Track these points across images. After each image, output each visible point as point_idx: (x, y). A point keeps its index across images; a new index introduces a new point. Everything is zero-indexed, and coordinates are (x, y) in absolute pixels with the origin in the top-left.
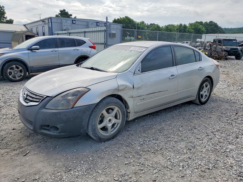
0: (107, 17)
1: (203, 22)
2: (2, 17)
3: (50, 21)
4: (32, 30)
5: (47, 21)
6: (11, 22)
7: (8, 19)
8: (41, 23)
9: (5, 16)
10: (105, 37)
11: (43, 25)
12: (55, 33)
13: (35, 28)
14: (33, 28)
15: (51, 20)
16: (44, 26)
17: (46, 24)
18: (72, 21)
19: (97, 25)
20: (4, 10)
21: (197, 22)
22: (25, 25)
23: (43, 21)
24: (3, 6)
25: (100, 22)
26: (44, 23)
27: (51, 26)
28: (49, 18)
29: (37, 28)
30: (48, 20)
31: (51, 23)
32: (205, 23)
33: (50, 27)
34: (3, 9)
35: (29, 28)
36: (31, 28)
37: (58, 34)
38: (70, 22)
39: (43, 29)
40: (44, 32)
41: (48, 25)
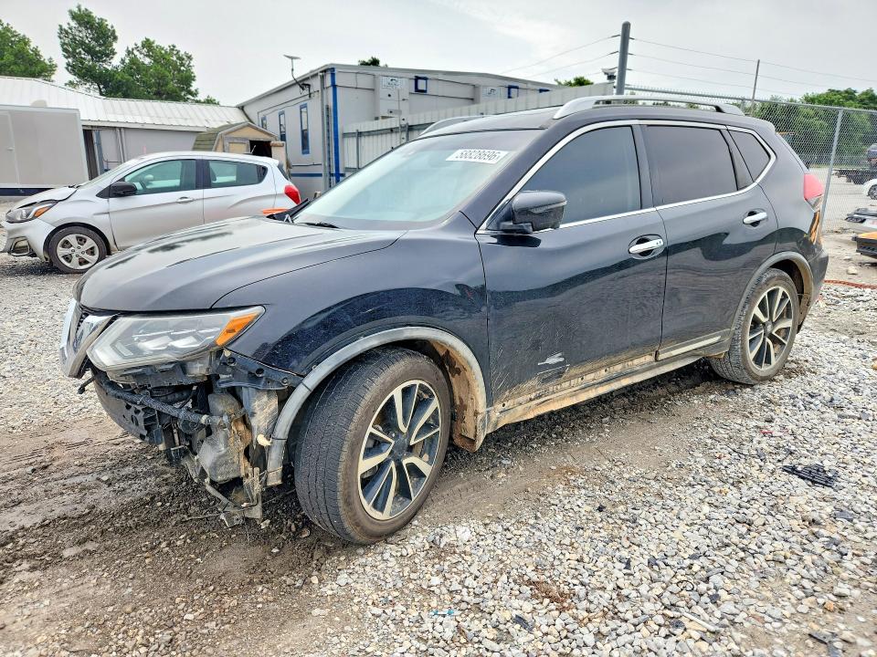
1: (855, 92)
3: (328, 82)
4: (264, 122)
5: (316, 84)
7: (201, 97)
8: (297, 91)
9: (193, 89)
11: (303, 99)
12: (346, 131)
13: (276, 114)
14: (267, 117)
15: (333, 75)
16: (305, 106)
17: (312, 95)
18: (413, 82)
19: (509, 97)
20: (189, 67)
22: (242, 108)
23: (303, 84)
24: (185, 54)
25: (520, 85)
26: (306, 92)
28: (325, 71)
29: (283, 113)
30: (323, 77)
31: (331, 90)
32: (863, 94)
33: (328, 109)
34: (187, 64)
35: (254, 118)
36: (261, 115)
37: (360, 134)
38: (406, 86)
39: (304, 115)
40: (304, 128)
41: (322, 100)
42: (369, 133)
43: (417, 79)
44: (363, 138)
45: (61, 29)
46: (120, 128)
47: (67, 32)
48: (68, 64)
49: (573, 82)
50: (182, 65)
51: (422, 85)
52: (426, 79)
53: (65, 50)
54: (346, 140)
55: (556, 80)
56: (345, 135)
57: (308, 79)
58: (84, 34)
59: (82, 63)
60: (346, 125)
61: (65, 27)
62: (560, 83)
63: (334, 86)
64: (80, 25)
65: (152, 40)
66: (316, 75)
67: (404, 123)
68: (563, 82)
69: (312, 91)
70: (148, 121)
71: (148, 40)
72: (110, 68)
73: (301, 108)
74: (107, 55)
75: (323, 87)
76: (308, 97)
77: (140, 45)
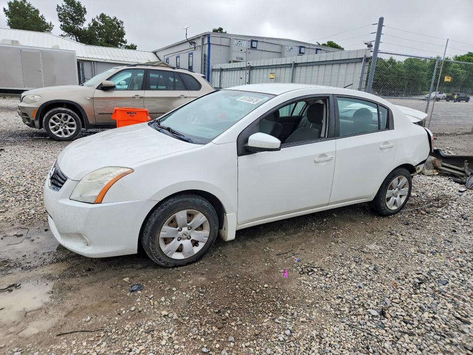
0: (381, 20)
2: (119, 40)
3: (206, 41)
4: (168, 61)
5: (199, 42)
6: (133, 47)
7: (128, 44)
8: (187, 46)
9: (124, 39)
10: (361, 78)
11: (190, 50)
12: (214, 68)
13: (175, 57)
14: (169, 58)
15: (209, 38)
16: (192, 54)
17: (196, 48)
18: (250, 43)
19: (300, 53)
20: (122, 28)
21: (471, 53)
22: (155, 53)
23: (192, 41)
24: (120, 21)
25: (306, 46)
26: (193, 46)
27: (207, 53)
28: (205, 36)
29: (179, 57)
30: (203, 39)
31: (207, 46)
33: (205, 55)
34: (121, 26)
35: (162, 58)
36: (166, 57)
37: (222, 70)
38: (246, 44)
39: (191, 58)
40: (191, 65)
41: (202, 51)
42: (227, 70)
43: (252, 41)
44: (223, 72)
45: (58, 6)
46: (94, 61)
47: (61, 8)
48: (61, 25)
49: (326, 44)
50: (119, 27)
51: (254, 44)
52: (257, 41)
53: (60, 17)
54: (214, 72)
55: (317, 43)
56: (213, 70)
57: (195, 39)
58: (70, 10)
59: (68, 24)
60: (215, 65)
61: (60, 6)
62: (319, 44)
63: (209, 44)
64: (68, 4)
65: (105, 14)
66: (200, 37)
67: (248, 65)
68: (321, 44)
69: (196, 46)
70: (108, 58)
71: (103, 14)
72: (82, 28)
73: (189, 55)
74: (81, 22)
75: (203, 44)
76: (194, 49)
77: (99, 16)
